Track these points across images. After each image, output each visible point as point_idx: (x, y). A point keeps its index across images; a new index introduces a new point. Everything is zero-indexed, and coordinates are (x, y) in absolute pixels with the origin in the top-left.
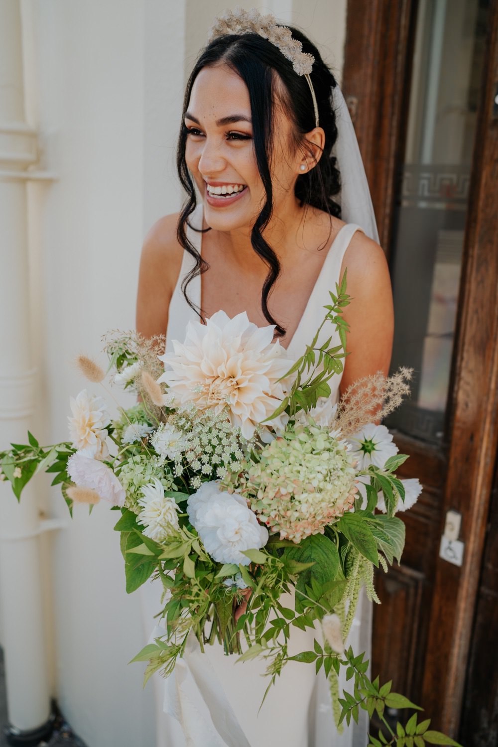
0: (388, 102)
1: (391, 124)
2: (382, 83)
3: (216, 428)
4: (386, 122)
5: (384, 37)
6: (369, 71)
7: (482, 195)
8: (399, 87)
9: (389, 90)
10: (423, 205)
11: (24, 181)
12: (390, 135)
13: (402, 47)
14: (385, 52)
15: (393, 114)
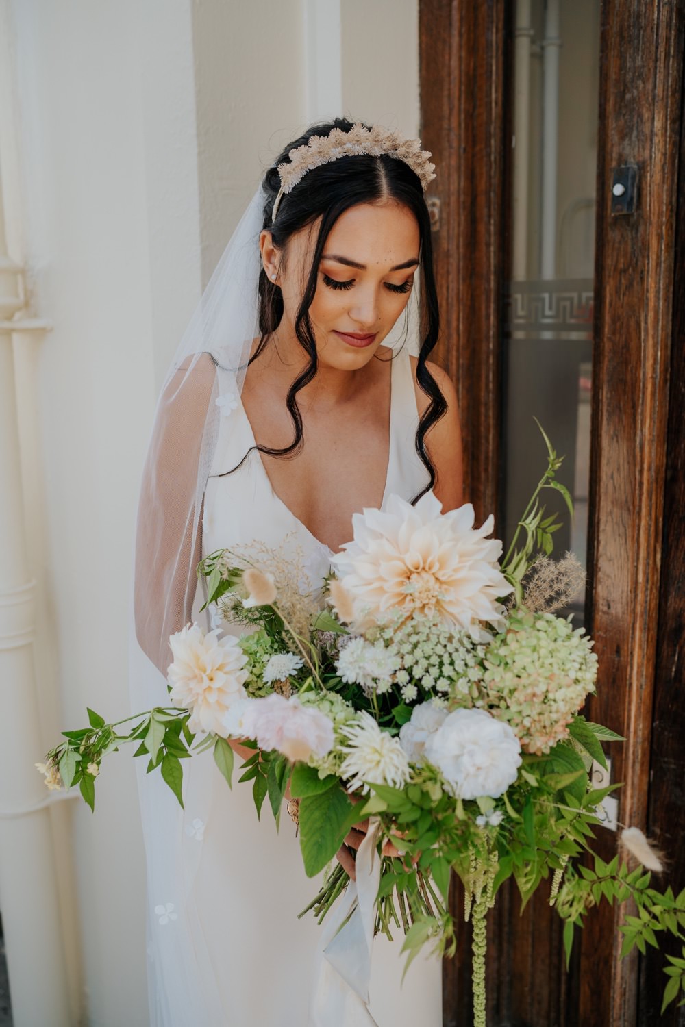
0: (482, 200)
1: (489, 230)
2: (472, 176)
3: (433, 634)
4: (482, 228)
5: (470, 116)
6: (454, 162)
7: (607, 319)
8: (495, 181)
9: (482, 185)
10: (547, 335)
11: (9, 332)
12: (488, 245)
13: (495, 128)
14: (473, 137)
15: (489, 216)
